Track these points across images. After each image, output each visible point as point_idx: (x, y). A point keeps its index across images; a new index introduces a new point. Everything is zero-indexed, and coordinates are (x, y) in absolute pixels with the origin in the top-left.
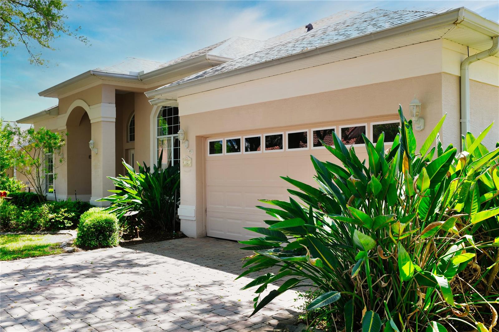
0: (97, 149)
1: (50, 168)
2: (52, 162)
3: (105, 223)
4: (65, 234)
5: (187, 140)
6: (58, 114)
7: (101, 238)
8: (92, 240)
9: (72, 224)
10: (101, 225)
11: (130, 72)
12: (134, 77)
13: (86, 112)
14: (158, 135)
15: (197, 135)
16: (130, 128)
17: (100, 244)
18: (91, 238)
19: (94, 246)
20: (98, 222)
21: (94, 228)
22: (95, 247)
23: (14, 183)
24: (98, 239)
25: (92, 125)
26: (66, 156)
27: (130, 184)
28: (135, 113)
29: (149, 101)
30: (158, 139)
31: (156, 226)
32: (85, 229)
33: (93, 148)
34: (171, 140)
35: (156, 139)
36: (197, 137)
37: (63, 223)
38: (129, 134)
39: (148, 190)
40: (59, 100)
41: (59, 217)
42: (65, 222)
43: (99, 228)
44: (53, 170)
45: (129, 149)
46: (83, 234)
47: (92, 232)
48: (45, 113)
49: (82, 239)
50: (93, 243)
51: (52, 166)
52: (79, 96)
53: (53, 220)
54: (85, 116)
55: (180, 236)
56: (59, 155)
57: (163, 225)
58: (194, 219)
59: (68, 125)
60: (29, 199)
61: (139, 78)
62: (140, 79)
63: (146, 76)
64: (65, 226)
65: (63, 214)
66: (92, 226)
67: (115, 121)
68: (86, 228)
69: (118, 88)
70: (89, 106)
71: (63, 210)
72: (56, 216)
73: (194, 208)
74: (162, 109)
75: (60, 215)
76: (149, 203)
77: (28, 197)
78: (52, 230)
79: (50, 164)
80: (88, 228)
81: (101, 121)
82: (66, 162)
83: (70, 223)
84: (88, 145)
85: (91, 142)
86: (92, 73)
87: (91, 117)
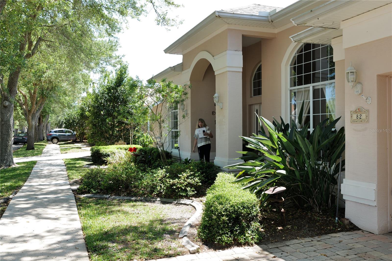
0: (222, 103)
1: (175, 125)
2: (177, 119)
3: (241, 208)
4: (188, 205)
5: (359, 83)
6: (182, 70)
7: (236, 230)
8: (224, 234)
9: (196, 192)
10: (237, 211)
11: (260, 12)
12: (264, 18)
13: (210, 64)
14: (291, 86)
15: (379, 74)
16: (254, 83)
17: (234, 240)
18: (222, 231)
19: (226, 243)
20: (231, 206)
21: (227, 216)
22: (228, 246)
23: (147, 138)
24: (232, 232)
25: (216, 77)
26: (189, 112)
27: (268, 146)
28: (262, 63)
29: (290, 37)
30: (291, 91)
31: (305, 205)
32: (214, 217)
33: (218, 102)
34: (309, 90)
35: (289, 91)
36: (379, 76)
37: (186, 191)
38: (253, 89)
39: (294, 156)
40: (183, 55)
41: (181, 184)
42: (188, 190)
43: (234, 216)
44: (178, 126)
45: (253, 105)
46: (210, 223)
47: (224, 222)
48: (170, 69)
49: (209, 230)
50: (225, 238)
51: (177, 122)
52: (203, 48)
53: (175, 187)
54: (210, 68)
55: (348, 227)
56: (183, 112)
57: (316, 205)
58: (375, 204)
59: (191, 80)
60: (155, 155)
61: (270, 19)
62: (270, 21)
63: (279, 14)
64: (187, 195)
65: (186, 179)
66: (224, 212)
67: (242, 71)
68: (215, 215)
69: (245, 34)
70: (213, 56)
71: (185, 175)
72: (177, 182)
73: (374, 186)
74: (297, 55)
75: (182, 181)
76: (297, 173)
77: (154, 153)
78: (174, 197)
79: (176, 121)
80: (218, 216)
81: (227, 71)
82: (190, 118)
83: (193, 191)
84: (213, 98)
85: (216, 95)
86: (217, 14)
87: (215, 68)
